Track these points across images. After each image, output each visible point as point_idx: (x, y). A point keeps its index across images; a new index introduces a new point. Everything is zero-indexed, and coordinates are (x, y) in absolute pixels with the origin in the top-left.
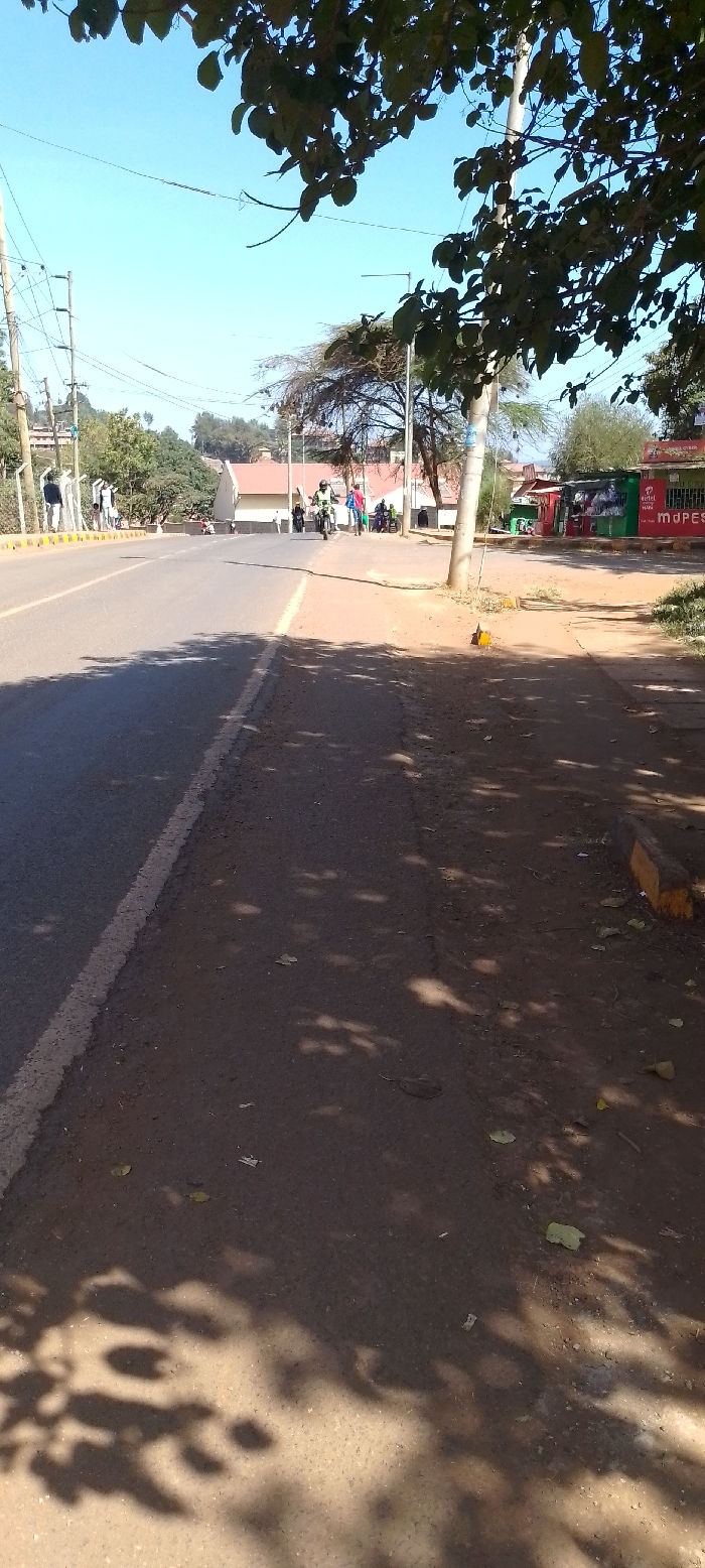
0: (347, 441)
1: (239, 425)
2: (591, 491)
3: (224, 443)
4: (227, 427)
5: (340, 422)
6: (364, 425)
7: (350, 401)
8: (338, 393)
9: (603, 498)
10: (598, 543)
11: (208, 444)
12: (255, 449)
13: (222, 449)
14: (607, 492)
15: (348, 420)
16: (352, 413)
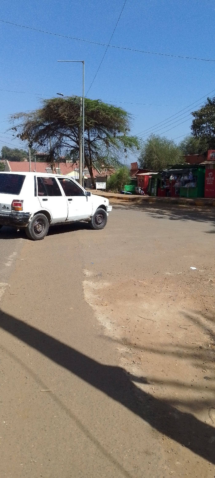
0: (52, 152)
1: (16, 151)
2: (178, 175)
3: (12, 156)
4: (13, 151)
5: (49, 144)
6: (58, 146)
7: (53, 135)
8: (48, 132)
9: (186, 178)
10: (188, 202)
11: (6, 156)
12: (22, 158)
13: (11, 158)
14: (188, 175)
15: (52, 144)
16: (54, 140)
